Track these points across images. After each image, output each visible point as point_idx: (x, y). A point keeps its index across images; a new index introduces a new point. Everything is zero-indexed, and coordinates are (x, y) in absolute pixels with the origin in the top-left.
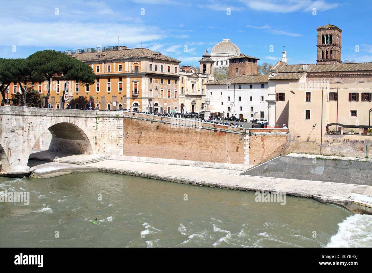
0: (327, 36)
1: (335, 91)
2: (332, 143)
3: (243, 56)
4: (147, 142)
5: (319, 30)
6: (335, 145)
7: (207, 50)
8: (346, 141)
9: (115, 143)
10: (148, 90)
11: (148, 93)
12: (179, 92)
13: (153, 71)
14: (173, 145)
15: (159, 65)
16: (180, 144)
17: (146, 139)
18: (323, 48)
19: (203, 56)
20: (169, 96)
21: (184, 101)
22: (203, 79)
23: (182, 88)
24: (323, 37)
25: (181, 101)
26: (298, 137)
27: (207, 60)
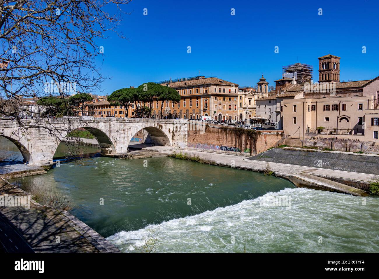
0: (325, 63)
1: (315, 104)
2: (310, 139)
3: (285, 79)
4: (200, 139)
5: (320, 59)
6: (312, 141)
7: (263, 75)
8: (319, 138)
9: (183, 139)
10: (214, 105)
11: (214, 107)
12: (239, 106)
13: (218, 92)
14: (214, 140)
15: (222, 88)
16: (218, 140)
17: (199, 137)
18: (323, 72)
19: (260, 80)
20: (230, 109)
21: (243, 112)
22: (258, 96)
23: (241, 103)
24: (323, 63)
25: (239, 112)
26: (289, 135)
27: (262, 83)
